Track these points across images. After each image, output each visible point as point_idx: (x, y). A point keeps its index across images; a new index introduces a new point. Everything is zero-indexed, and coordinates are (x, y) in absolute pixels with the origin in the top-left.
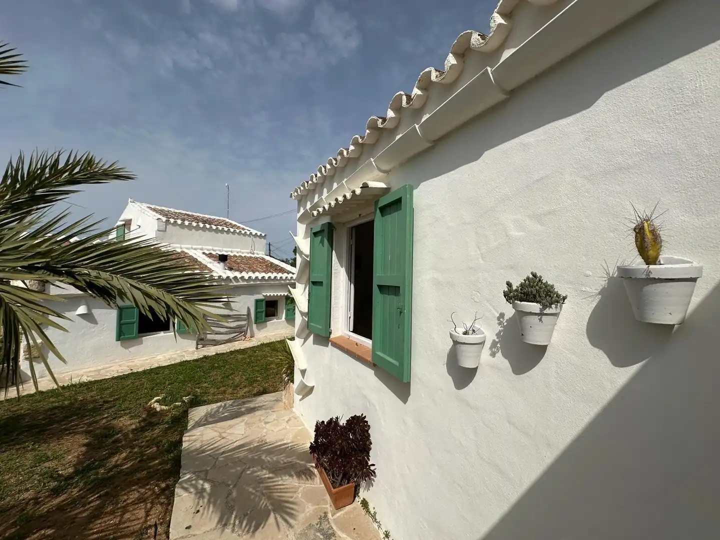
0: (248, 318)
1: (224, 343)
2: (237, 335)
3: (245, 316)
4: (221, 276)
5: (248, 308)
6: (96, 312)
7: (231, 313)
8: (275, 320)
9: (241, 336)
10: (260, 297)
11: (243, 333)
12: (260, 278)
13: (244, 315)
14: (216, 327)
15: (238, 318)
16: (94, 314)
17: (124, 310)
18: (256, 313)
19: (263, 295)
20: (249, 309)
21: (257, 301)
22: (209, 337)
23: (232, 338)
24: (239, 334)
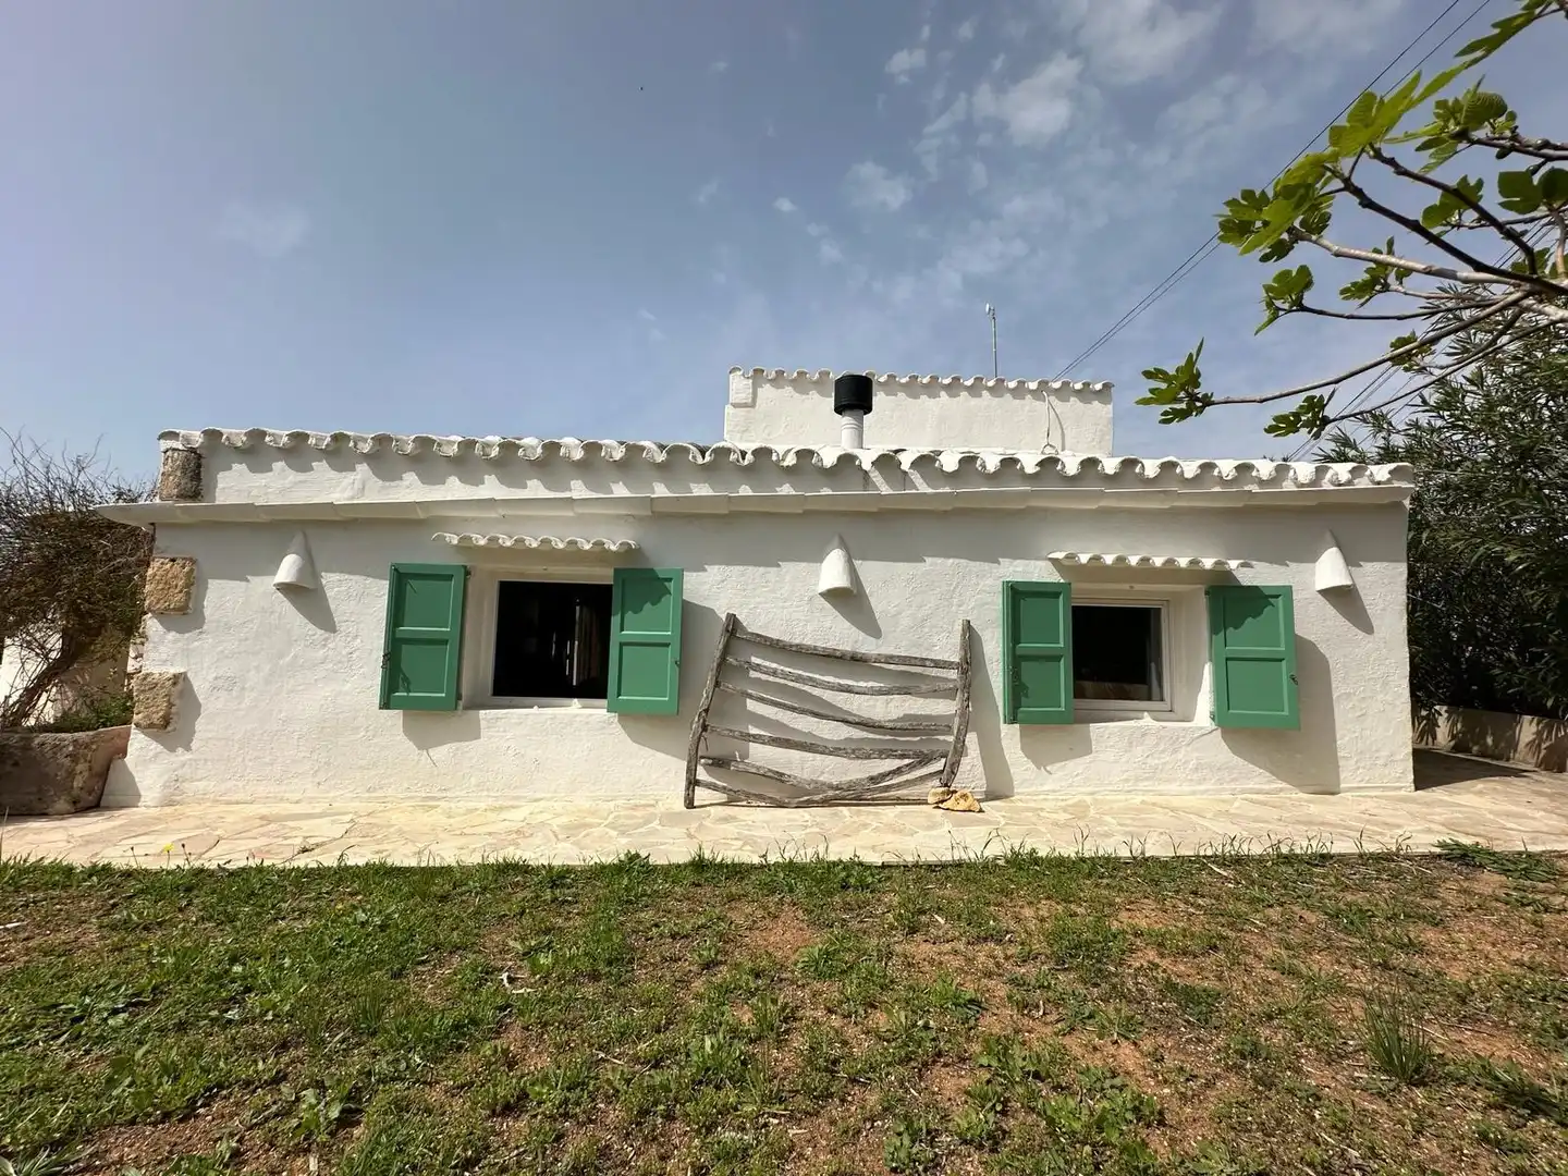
0: (967, 687)
1: (825, 803)
2: (898, 771)
3: (953, 674)
4: (811, 453)
5: (968, 628)
6: (336, 586)
7: (867, 646)
8: (1147, 720)
9: (923, 779)
10: (1038, 571)
11: (939, 765)
12: (1030, 468)
13: (938, 664)
14: (793, 709)
15: (908, 675)
16: (330, 594)
17: (415, 583)
18: (1016, 662)
19: (1055, 561)
20: (970, 638)
21: (1017, 595)
22: (763, 755)
23: (872, 779)
24: (911, 767)
